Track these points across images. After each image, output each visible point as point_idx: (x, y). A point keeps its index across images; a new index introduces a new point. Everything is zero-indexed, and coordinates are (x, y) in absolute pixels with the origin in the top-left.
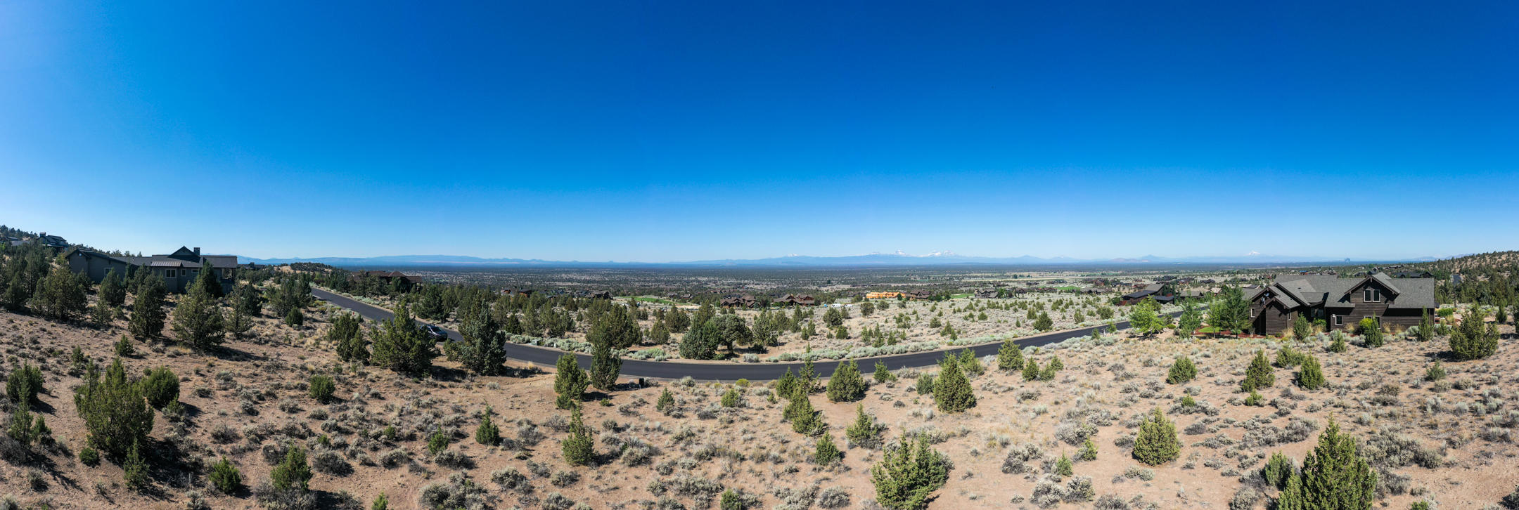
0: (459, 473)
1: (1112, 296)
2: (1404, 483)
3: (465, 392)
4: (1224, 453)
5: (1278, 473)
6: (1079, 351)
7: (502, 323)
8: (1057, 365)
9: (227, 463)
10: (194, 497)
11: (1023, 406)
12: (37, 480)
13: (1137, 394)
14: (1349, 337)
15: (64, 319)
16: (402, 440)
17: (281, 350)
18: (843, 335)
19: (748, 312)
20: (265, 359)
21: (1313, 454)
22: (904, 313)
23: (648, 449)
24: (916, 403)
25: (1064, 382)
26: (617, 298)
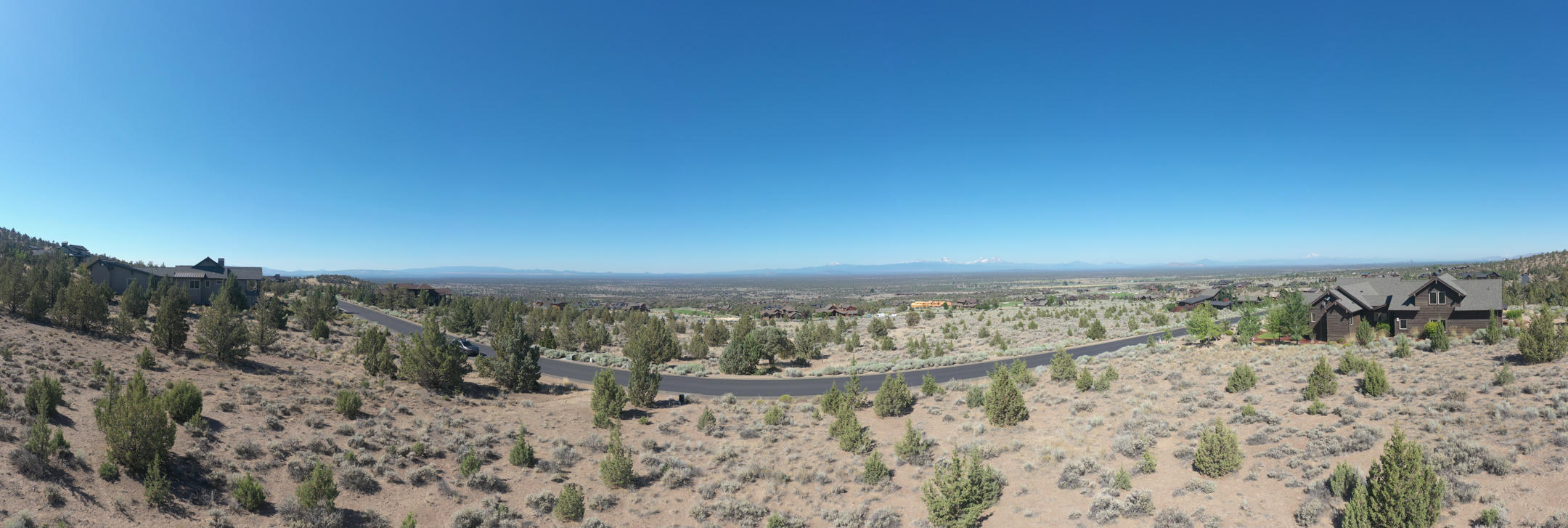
0: (492, 497)
1: (1167, 302)
2: (1472, 491)
3: (498, 411)
4: (1287, 463)
5: (1343, 483)
6: (1134, 360)
7: (535, 336)
8: (1112, 375)
9: (251, 479)
10: (217, 516)
11: (1078, 418)
12: (54, 496)
13: (1196, 404)
14: (1414, 342)
15: (85, 330)
16: (430, 457)
17: (307, 363)
18: (889, 346)
19: (789, 323)
20: (291, 373)
21: (1379, 462)
22: (951, 323)
23: (690, 470)
24: (966, 416)
25: (1120, 392)
26: (654, 310)
